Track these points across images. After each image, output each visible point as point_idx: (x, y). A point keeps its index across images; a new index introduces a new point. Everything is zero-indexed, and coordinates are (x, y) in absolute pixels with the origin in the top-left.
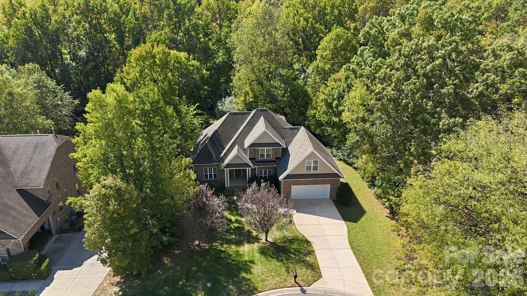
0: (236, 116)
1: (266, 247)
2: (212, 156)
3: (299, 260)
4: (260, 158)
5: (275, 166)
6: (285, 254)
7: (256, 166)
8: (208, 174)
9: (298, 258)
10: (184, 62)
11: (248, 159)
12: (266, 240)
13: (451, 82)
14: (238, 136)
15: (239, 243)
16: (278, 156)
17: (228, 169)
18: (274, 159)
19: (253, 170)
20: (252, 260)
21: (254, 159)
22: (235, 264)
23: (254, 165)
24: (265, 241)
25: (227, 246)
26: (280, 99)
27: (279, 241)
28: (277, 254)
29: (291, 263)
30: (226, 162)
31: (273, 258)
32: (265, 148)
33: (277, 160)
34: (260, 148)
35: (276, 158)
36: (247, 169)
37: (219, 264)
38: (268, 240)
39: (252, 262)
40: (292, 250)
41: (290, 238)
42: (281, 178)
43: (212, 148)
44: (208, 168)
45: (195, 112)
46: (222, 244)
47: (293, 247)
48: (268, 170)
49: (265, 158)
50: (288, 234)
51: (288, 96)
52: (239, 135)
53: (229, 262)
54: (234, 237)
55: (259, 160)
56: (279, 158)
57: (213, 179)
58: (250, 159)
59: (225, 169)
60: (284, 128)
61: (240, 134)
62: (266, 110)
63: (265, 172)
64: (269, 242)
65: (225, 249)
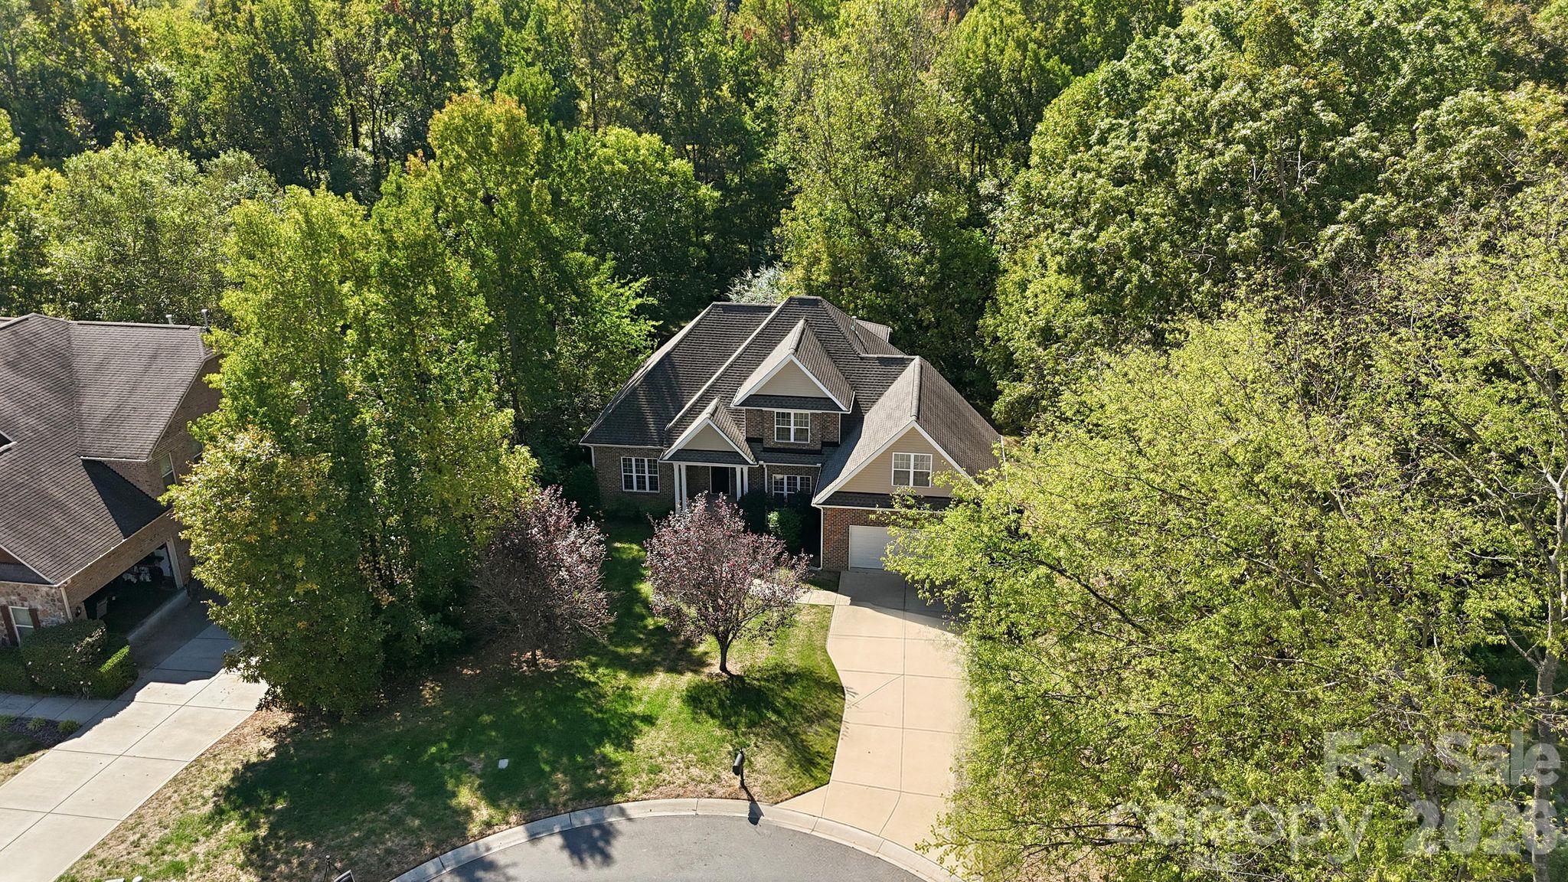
0: (731, 315)
1: (712, 687)
2: (646, 424)
3: (784, 729)
4: (775, 440)
5: (819, 465)
6: (755, 710)
7: (761, 462)
8: (634, 475)
9: (784, 724)
10: (643, 163)
11: (742, 437)
12: (723, 668)
13: (1256, 217)
14: (724, 374)
15: (643, 668)
16: (829, 438)
17: (684, 464)
18: (818, 447)
19: (755, 474)
20: (650, 716)
21: (760, 441)
22: (600, 721)
23: (757, 460)
24: (719, 671)
25: (606, 672)
26: (907, 279)
27: (758, 675)
28: (731, 707)
29: (757, 735)
30: (679, 443)
31: (713, 716)
32: (792, 412)
33: (827, 450)
34: (776, 410)
35: (824, 444)
36: (738, 468)
37: (557, 715)
38: (729, 667)
39: (649, 720)
40: (779, 703)
41: (792, 670)
42: (817, 501)
43: (650, 402)
44: (633, 459)
45: (639, 301)
46: (594, 667)
47: (787, 694)
48: (798, 477)
49: (792, 440)
50: (793, 658)
51: (933, 273)
52: (727, 369)
53: (586, 713)
54: (638, 650)
55: (771, 444)
56: (835, 445)
57: (648, 490)
58: (748, 440)
59: (676, 464)
60: (862, 359)
61: (731, 366)
62: (815, 303)
63: (792, 481)
64: (728, 673)
65: (598, 678)
